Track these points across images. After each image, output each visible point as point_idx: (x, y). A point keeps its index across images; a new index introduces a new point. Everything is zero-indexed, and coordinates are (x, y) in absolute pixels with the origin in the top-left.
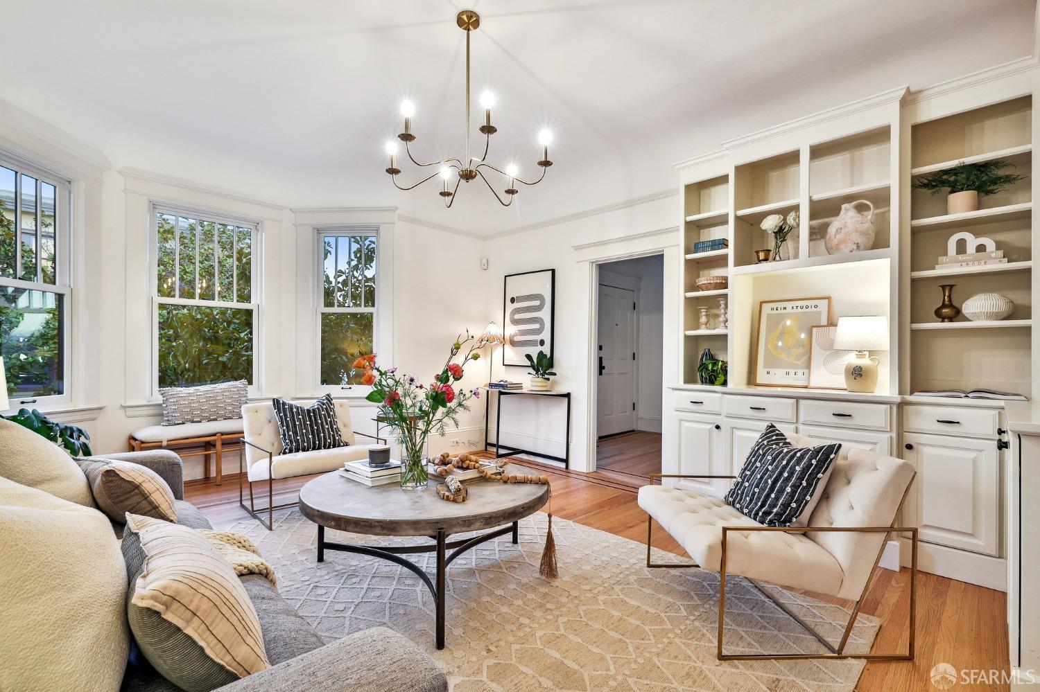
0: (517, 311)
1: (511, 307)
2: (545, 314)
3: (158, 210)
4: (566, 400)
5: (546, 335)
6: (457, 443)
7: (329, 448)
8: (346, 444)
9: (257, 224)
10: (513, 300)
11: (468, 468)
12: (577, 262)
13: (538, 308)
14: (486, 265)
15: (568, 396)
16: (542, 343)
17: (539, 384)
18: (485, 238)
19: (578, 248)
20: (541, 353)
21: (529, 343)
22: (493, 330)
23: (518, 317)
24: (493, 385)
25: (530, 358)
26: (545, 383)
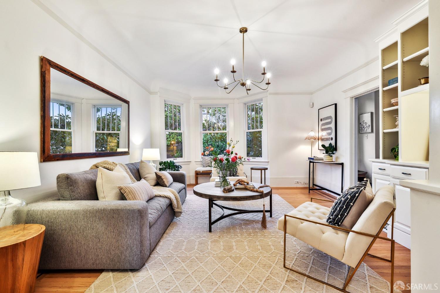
0: (323, 125)
1: (321, 123)
2: (333, 125)
3: (202, 107)
4: (341, 166)
5: (333, 135)
6: (297, 182)
7: (232, 176)
8: (238, 176)
9: (227, 105)
10: (321, 120)
11: (242, 184)
12: (345, 99)
13: (330, 123)
14: (312, 106)
15: (342, 164)
16: (332, 139)
17: (327, 158)
18: (312, 93)
19: (345, 92)
20: (330, 144)
21: (327, 139)
22: (312, 134)
23: (323, 127)
24: (309, 158)
25: (323, 146)
26: (330, 158)
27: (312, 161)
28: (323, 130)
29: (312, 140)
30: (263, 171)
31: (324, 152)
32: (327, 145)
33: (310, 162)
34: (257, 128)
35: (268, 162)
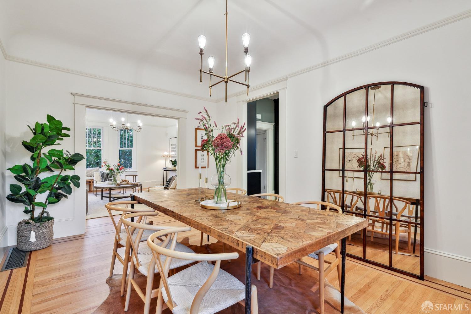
1: (171, 147)
9: (102, 127)
10: (172, 145)
14: (167, 136)
16: (176, 157)
17: (173, 168)
18: (167, 127)
20: (175, 160)
21: (174, 157)
22: (166, 153)
23: (172, 150)
24: (164, 168)
25: (171, 161)
26: (175, 168)
27: (165, 170)
28: (172, 151)
29: (165, 157)
30: (134, 177)
31: (172, 164)
32: (173, 161)
33: (164, 170)
34: (128, 147)
35: (137, 172)
